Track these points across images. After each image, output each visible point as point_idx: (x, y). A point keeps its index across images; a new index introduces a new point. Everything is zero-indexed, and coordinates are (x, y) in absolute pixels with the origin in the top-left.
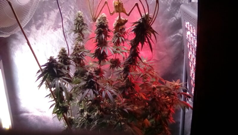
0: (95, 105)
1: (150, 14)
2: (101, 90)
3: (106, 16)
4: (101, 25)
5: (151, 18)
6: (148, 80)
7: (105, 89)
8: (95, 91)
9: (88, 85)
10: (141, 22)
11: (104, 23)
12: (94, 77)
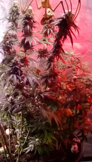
0: (18, 89)
1: (72, 11)
2: (24, 76)
3: (32, 9)
4: (27, 17)
5: (73, 15)
6: (76, 71)
7: (27, 76)
8: (18, 77)
9: (13, 71)
10: (64, 18)
11: (29, 15)
12: (18, 64)
